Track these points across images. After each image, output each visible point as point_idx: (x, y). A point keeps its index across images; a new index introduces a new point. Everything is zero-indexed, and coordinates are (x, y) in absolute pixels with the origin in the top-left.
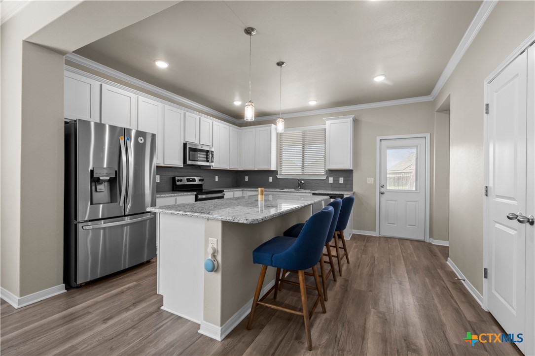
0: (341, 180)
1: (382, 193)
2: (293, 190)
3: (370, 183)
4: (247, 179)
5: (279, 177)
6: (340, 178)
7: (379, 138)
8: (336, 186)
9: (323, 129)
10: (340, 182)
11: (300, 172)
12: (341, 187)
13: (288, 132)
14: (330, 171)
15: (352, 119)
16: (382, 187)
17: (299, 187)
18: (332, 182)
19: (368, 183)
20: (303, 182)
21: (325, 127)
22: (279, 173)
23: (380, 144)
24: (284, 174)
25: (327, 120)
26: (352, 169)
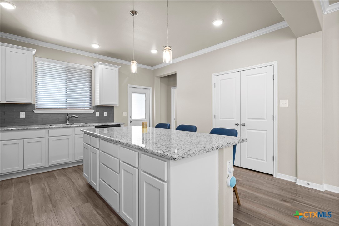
0: (106, 114)
2: (62, 125)
5: (36, 112)
6: (105, 112)
7: (129, 85)
8: (101, 118)
9: (89, 70)
10: (105, 116)
11: (63, 106)
12: (106, 119)
13: (48, 63)
14: (96, 106)
15: (118, 69)
16: (130, 118)
17: (67, 121)
18: (99, 116)
19: (123, 115)
20: (76, 116)
21: (91, 68)
22: (36, 107)
23: (130, 90)
24: (42, 109)
25: (100, 64)
26: (118, 105)
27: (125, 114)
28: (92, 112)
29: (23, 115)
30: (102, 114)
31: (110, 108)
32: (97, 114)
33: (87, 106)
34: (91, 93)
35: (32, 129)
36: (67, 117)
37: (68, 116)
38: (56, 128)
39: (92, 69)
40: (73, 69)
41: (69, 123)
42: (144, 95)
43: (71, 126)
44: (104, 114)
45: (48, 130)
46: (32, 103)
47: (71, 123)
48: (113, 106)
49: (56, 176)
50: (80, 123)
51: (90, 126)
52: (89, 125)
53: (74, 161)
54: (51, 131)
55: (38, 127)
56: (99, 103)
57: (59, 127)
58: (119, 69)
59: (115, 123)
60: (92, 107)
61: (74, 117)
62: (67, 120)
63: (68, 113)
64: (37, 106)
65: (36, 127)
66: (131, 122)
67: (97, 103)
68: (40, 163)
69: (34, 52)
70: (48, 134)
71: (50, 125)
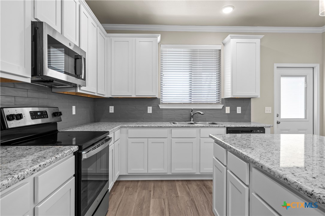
0: (239, 110)
1: (278, 123)
2: (185, 124)
3: (268, 112)
4: (112, 109)
5: (161, 107)
6: (238, 108)
7: (276, 65)
8: (233, 117)
9: (217, 50)
10: (238, 112)
11: (187, 100)
12: (239, 118)
13: (173, 50)
14: (226, 99)
15: (259, 40)
16: (277, 116)
17: (191, 119)
18: (229, 112)
19: (266, 112)
20: (202, 113)
21: (219, 47)
22: (161, 102)
23: (277, 72)
24: (166, 103)
25: (232, 38)
26: (259, 97)
27: (268, 110)
28: (220, 107)
29: (150, 110)
30: (233, 110)
31: (245, 102)
32: (228, 110)
33: (213, 98)
34: (219, 81)
35: (155, 127)
36: (191, 114)
37: (192, 112)
38: (179, 127)
39: (220, 49)
40: (198, 53)
41: (193, 121)
42: (303, 79)
43: (196, 125)
44: (236, 110)
45: (170, 129)
46: (157, 96)
47: (196, 121)
48: (249, 99)
49: (178, 191)
50: (206, 121)
51: (219, 127)
52: (218, 125)
53: (199, 173)
54: (174, 130)
55: (161, 125)
56: (230, 94)
57: (182, 127)
58: (261, 40)
59: (252, 125)
60: (221, 100)
61: (199, 113)
62: (191, 117)
63: (192, 108)
64: (162, 100)
65: (159, 125)
66: (279, 123)
67: (228, 94)
68: (163, 169)
69: (159, 38)
70: (170, 135)
71: (174, 123)
